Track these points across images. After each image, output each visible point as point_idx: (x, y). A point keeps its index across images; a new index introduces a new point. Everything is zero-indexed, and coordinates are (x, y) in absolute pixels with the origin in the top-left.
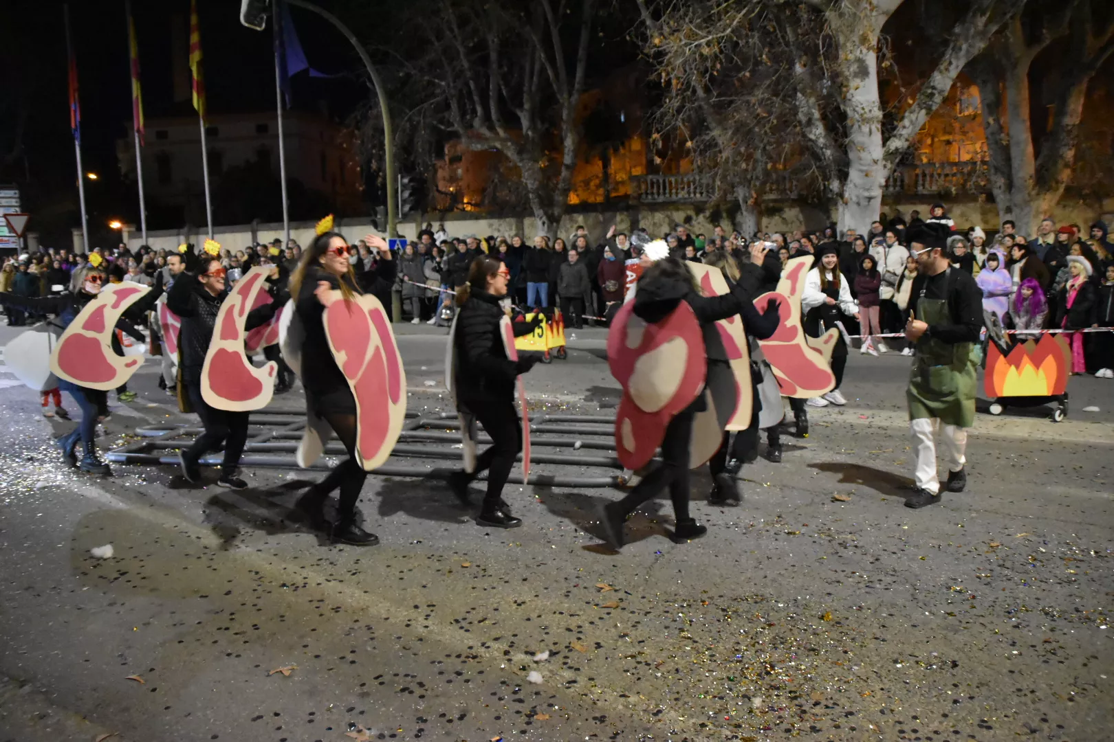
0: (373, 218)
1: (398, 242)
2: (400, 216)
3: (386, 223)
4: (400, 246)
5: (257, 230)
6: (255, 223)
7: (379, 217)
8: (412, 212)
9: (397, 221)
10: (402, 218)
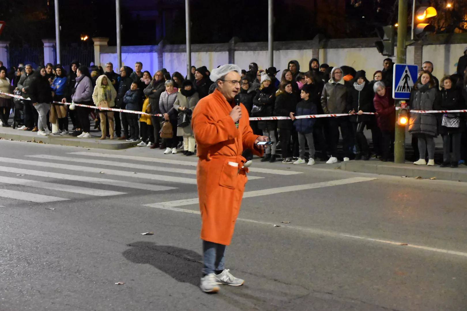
0: (378, 39)
1: (407, 68)
2: (412, 38)
3: (394, 45)
4: (409, 73)
5: (235, 50)
6: (233, 42)
7: (385, 38)
8: (427, 33)
9: (407, 43)
10: (414, 39)
